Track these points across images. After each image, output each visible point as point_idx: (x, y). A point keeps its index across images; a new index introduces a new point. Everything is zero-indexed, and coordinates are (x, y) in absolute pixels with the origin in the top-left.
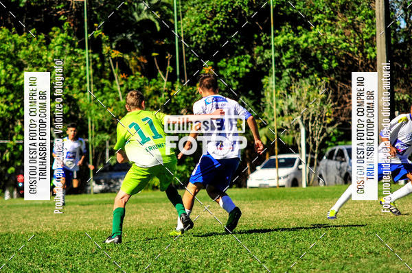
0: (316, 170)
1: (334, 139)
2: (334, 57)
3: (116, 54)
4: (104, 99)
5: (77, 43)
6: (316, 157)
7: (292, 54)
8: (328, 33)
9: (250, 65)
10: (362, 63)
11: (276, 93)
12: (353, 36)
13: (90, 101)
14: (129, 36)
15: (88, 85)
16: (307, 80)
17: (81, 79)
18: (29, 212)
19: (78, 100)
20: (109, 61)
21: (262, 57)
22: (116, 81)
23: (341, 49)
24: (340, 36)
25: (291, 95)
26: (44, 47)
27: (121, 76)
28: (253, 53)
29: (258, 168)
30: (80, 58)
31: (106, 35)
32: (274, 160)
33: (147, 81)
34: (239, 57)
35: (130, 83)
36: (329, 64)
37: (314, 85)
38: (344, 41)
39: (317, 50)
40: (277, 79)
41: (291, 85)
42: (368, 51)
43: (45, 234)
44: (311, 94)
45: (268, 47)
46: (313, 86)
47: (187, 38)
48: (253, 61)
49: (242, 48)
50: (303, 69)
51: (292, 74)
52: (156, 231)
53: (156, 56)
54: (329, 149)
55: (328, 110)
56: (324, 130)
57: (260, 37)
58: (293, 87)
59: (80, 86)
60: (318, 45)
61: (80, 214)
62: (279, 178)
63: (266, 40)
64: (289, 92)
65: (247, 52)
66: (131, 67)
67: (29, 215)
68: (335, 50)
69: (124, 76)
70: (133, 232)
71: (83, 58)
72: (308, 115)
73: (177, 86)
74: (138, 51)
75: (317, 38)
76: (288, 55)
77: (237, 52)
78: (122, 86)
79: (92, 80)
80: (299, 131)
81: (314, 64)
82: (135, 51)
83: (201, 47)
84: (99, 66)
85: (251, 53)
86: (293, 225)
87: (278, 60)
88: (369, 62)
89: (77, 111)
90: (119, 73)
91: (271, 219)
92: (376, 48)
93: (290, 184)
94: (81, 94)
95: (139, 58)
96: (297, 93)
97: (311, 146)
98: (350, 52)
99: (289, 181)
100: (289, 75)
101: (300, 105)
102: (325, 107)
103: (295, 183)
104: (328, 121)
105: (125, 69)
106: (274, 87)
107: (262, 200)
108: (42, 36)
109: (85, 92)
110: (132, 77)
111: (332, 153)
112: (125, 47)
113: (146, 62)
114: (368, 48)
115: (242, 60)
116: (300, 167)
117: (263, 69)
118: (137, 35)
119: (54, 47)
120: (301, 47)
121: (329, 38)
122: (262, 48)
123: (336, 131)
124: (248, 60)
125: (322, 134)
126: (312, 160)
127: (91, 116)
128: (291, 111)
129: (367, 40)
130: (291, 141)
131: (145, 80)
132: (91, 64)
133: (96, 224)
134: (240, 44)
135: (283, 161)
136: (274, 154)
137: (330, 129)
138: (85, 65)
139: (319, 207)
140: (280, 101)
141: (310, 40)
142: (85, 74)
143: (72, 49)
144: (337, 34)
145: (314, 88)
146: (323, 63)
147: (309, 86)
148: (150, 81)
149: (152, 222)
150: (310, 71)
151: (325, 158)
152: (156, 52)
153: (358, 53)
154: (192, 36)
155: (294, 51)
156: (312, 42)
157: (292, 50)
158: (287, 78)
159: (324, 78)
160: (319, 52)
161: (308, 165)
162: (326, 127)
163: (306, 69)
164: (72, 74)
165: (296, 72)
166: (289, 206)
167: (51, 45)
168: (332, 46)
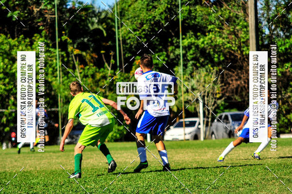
0: (210, 129)
1: (222, 108)
2: (221, 53)
3: (76, 52)
4: (69, 82)
5: (51, 45)
6: (210, 120)
7: (194, 52)
8: (218, 38)
9: (166, 59)
10: (240, 58)
11: (183, 77)
12: (234, 39)
13: (60, 83)
14: (86, 40)
15: (58, 72)
16: (204, 69)
17: (54, 68)
18: (19, 158)
19: (52, 82)
20: (72, 57)
21: (174, 53)
22: (77, 70)
23: (227, 48)
24: (226, 39)
25: (193, 79)
26: (29, 47)
27: (80, 66)
28: (168, 51)
29: (172, 127)
30: (53, 55)
31: (70, 39)
32: (182, 122)
33: (98, 70)
34: (159, 54)
35: (86, 71)
36: (219, 58)
37: (209, 72)
38: (228, 43)
39: (210, 49)
40: (184, 68)
41: (193, 72)
42: (244, 49)
43: (30, 172)
44: (207, 78)
45: (178, 47)
46: (207, 73)
47: (124, 41)
48: (168, 56)
49: (161, 47)
50: (201, 61)
51: (194, 65)
52: (103, 170)
53: (104, 53)
54: (219, 115)
55: (218, 89)
56: (215, 102)
57: (172, 40)
58: (195, 73)
59: (53, 73)
60: (211, 46)
61: (53, 158)
62: (185, 134)
63: (176, 42)
64: (192, 77)
65: (164, 50)
66: (87, 60)
67: (19, 159)
68: (222, 49)
69: (82, 66)
70: (88, 170)
71: (55, 54)
72: (205, 92)
73: (118, 73)
74: (91, 49)
75: (210, 41)
76: (191, 52)
77: (157, 50)
78: (81, 73)
79: (61, 69)
80: (199, 103)
81: (208, 58)
82: (90, 50)
83: (133, 47)
84: (66, 59)
85: (167, 51)
86: (195, 165)
87: (184, 55)
88: (245, 57)
89: (51, 90)
90: (79, 65)
91: (180, 162)
92: (249, 48)
93: (193, 138)
94: (54, 78)
95: (92, 55)
96: (197, 77)
97: (207, 113)
98: (232, 50)
99: (192, 136)
100: (192, 66)
101: (200, 85)
102: (216, 87)
103: (196, 137)
104: (218, 96)
105: (83, 62)
106: (182, 73)
107: (174, 149)
108: (28, 40)
109: (56, 77)
110: (88, 67)
111: (221, 117)
112: (83, 47)
113: (96, 57)
114: (244, 47)
115: (161, 56)
116: (200, 127)
117: (175, 61)
118: (91, 39)
119: (36, 47)
120: (200, 47)
121: (218, 41)
122: (174, 48)
123: (223, 103)
124: (165, 56)
125: (214, 105)
126: (207, 122)
127: (60, 93)
128: (193, 89)
129: (243, 42)
130: (193, 109)
131: (96, 69)
132: (60, 59)
133: (63, 165)
134: (159, 45)
135: (188, 123)
136: (182, 118)
137: (219, 102)
138: (56, 59)
139: (212, 153)
140: (186, 83)
141: (205, 42)
142: (56, 65)
143: (48, 49)
144: (223, 38)
145: (209, 74)
146: (214, 57)
147: (205, 73)
148: (99, 69)
149: (101, 164)
150: (206, 63)
151: (216, 121)
152: (103, 50)
153: (237, 51)
154: (128, 39)
155: (195, 50)
156: (207, 44)
157: (194, 49)
158: (191, 67)
159: (215, 68)
160: (211, 50)
161: (205, 125)
162: (216, 100)
163: (203, 62)
164: (48, 65)
165: (196, 64)
166: (192, 153)
167: (34, 46)
168: (220, 47)
